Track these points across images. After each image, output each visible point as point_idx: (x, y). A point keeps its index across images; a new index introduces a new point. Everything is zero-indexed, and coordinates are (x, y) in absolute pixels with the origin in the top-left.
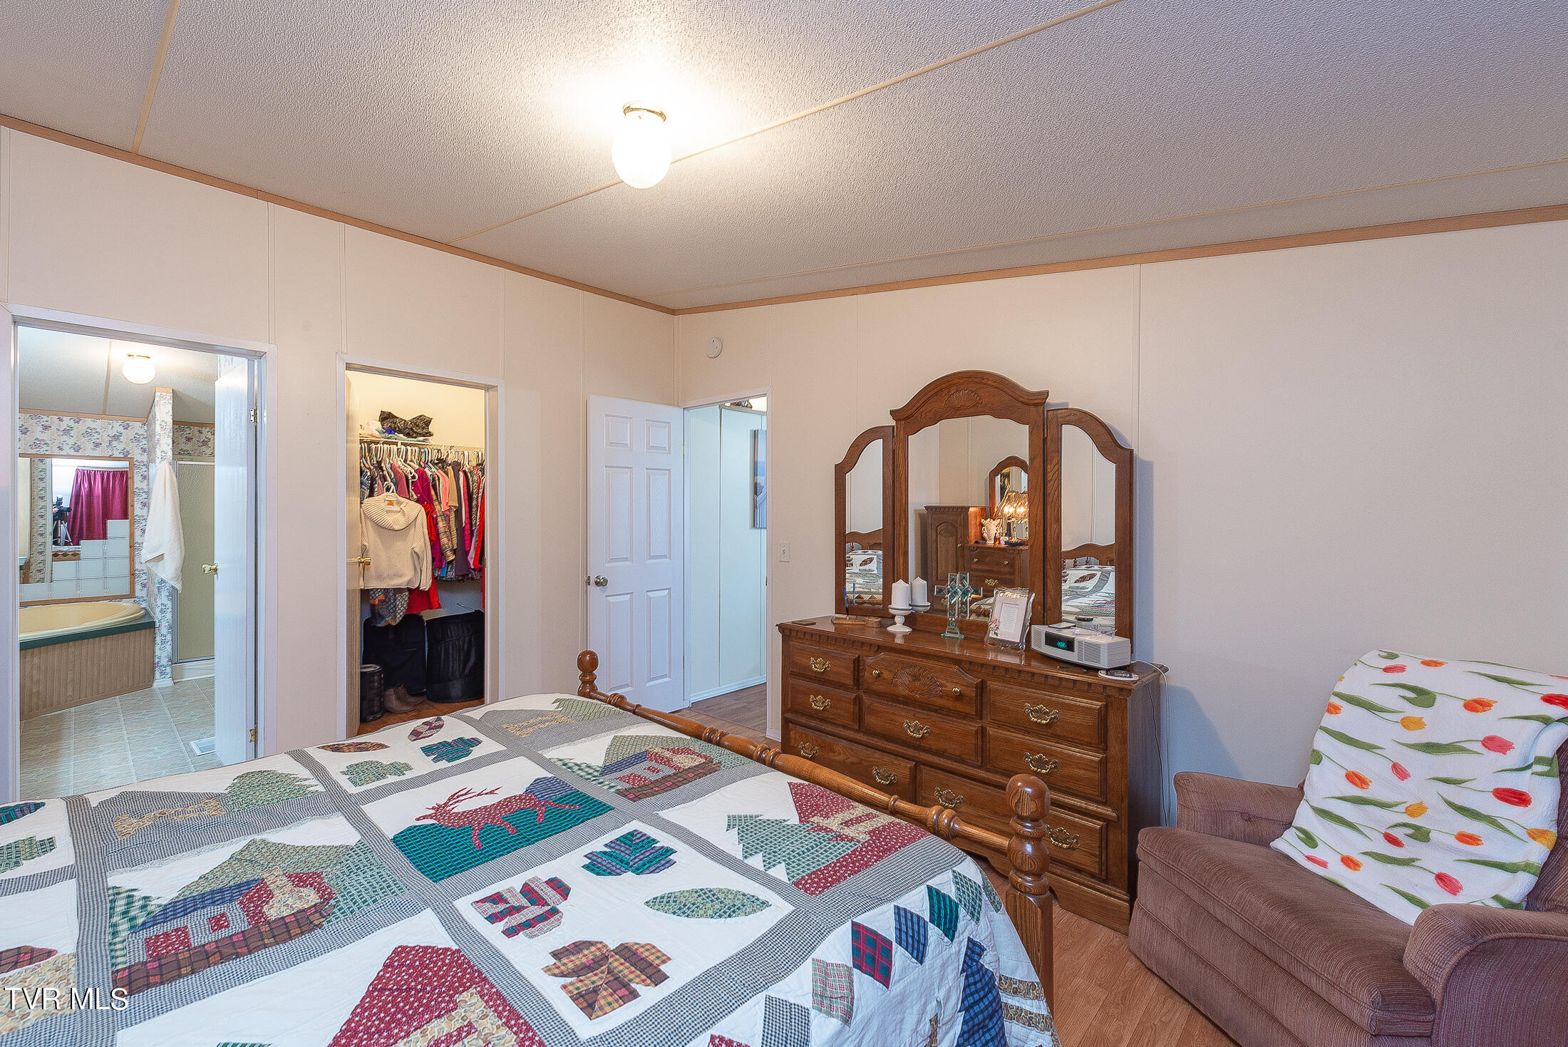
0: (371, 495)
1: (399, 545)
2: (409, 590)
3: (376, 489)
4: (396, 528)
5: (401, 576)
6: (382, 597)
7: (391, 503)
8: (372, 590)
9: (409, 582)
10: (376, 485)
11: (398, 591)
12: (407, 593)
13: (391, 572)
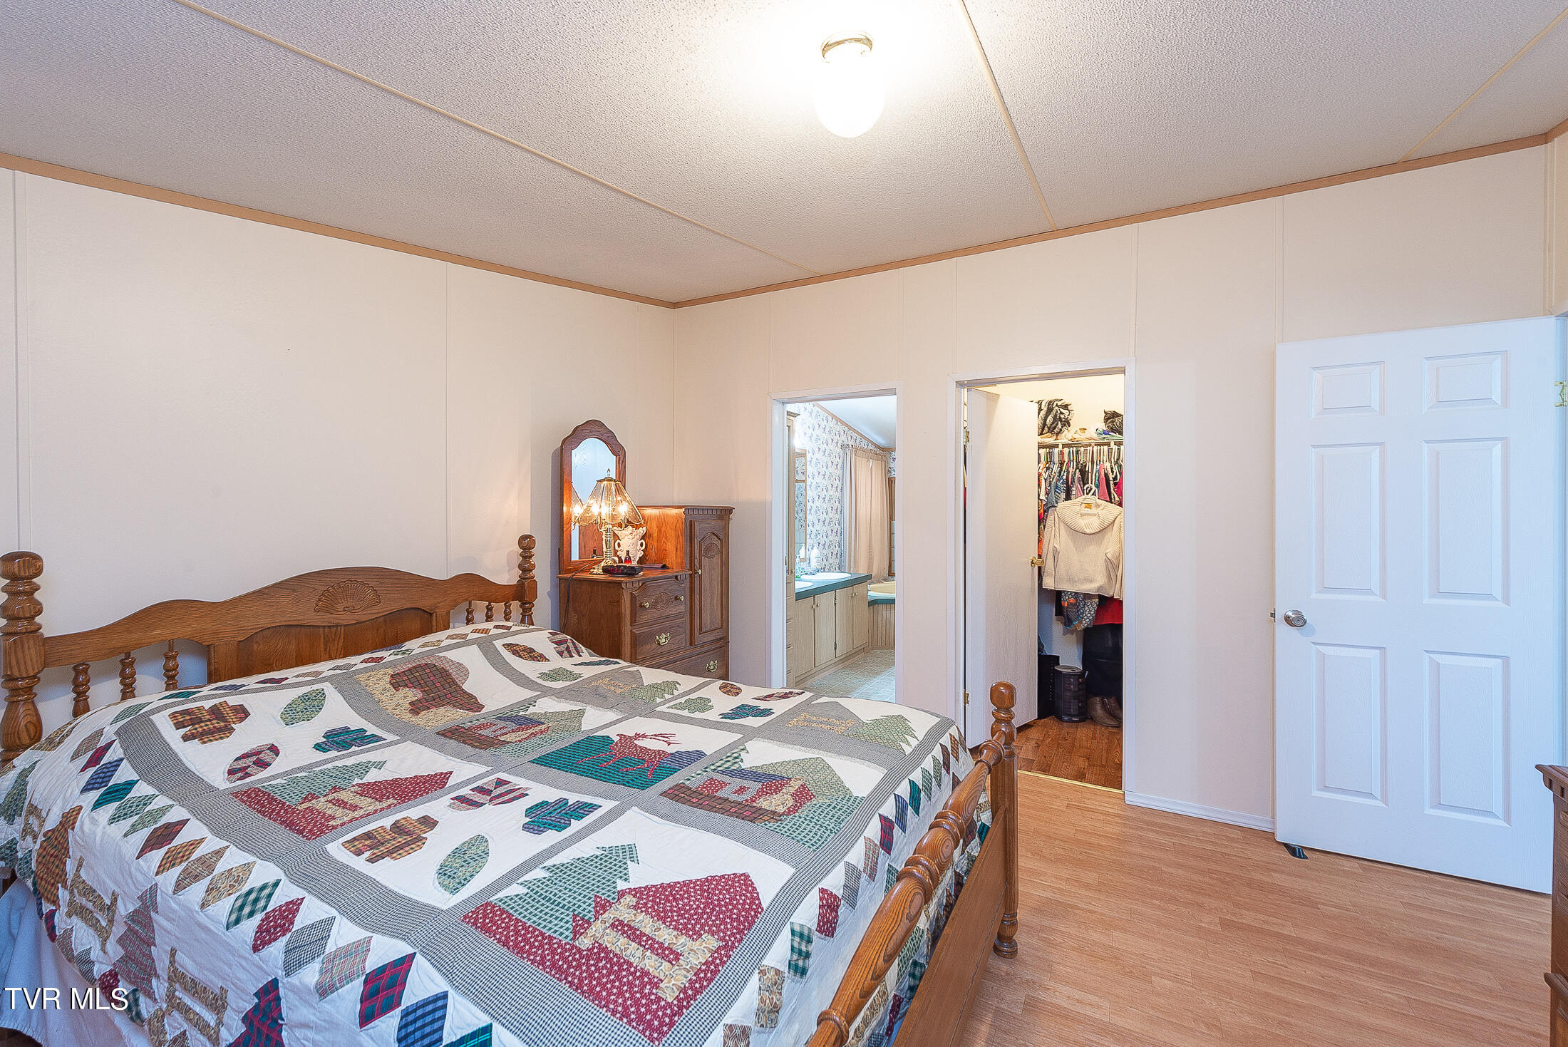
0: (1068, 498)
1: (1092, 549)
2: (1101, 598)
3: (1074, 492)
4: (1088, 531)
5: (1091, 581)
6: (1072, 600)
7: (1089, 506)
8: (1064, 591)
9: (1099, 588)
10: (1073, 488)
11: (1087, 596)
12: (1097, 600)
13: (1081, 576)
